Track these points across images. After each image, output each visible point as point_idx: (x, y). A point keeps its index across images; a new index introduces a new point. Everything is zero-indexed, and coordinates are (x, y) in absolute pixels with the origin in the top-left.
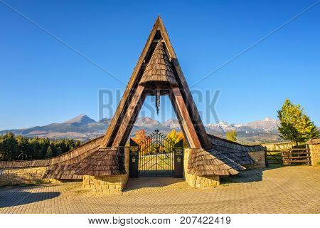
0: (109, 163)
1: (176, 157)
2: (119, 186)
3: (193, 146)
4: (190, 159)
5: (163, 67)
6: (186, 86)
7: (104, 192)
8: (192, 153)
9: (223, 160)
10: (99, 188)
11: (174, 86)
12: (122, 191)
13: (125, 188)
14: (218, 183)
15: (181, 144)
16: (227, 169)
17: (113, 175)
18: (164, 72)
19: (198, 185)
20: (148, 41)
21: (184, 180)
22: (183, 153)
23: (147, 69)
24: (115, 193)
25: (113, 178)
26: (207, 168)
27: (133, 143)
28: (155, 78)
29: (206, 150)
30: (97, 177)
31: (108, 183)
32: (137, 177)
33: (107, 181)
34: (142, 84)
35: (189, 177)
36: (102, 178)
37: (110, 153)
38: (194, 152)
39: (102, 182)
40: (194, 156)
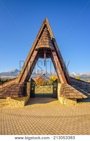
0: (18, 90)
1: (54, 88)
2: (23, 103)
3: (62, 82)
4: (61, 89)
5: (47, 40)
6: (59, 52)
7: (15, 106)
8: (62, 86)
9: (78, 90)
10: (13, 103)
11: (53, 51)
12: (25, 105)
13: (26, 104)
14: (76, 102)
15: (56, 82)
16: (81, 95)
17: (19, 97)
18: (48, 43)
19: (65, 103)
20: (40, 29)
21: (58, 99)
22: (57, 86)
23: (39, 42)
24: (21, 106)
25: (20, 98)
26: (70, 94)
27: (32, 81)
28: (43, 46)
29: (69, 84)
30: (12, 98)
31: (18, 101)
32: (34, 97)
33: (17, 100)
34: (36, 50)
35: (61, 99)
36: (14, 98)
37: (19, 85)
38: (63, 85)
39: (14, 101)
40: (63, 88)
